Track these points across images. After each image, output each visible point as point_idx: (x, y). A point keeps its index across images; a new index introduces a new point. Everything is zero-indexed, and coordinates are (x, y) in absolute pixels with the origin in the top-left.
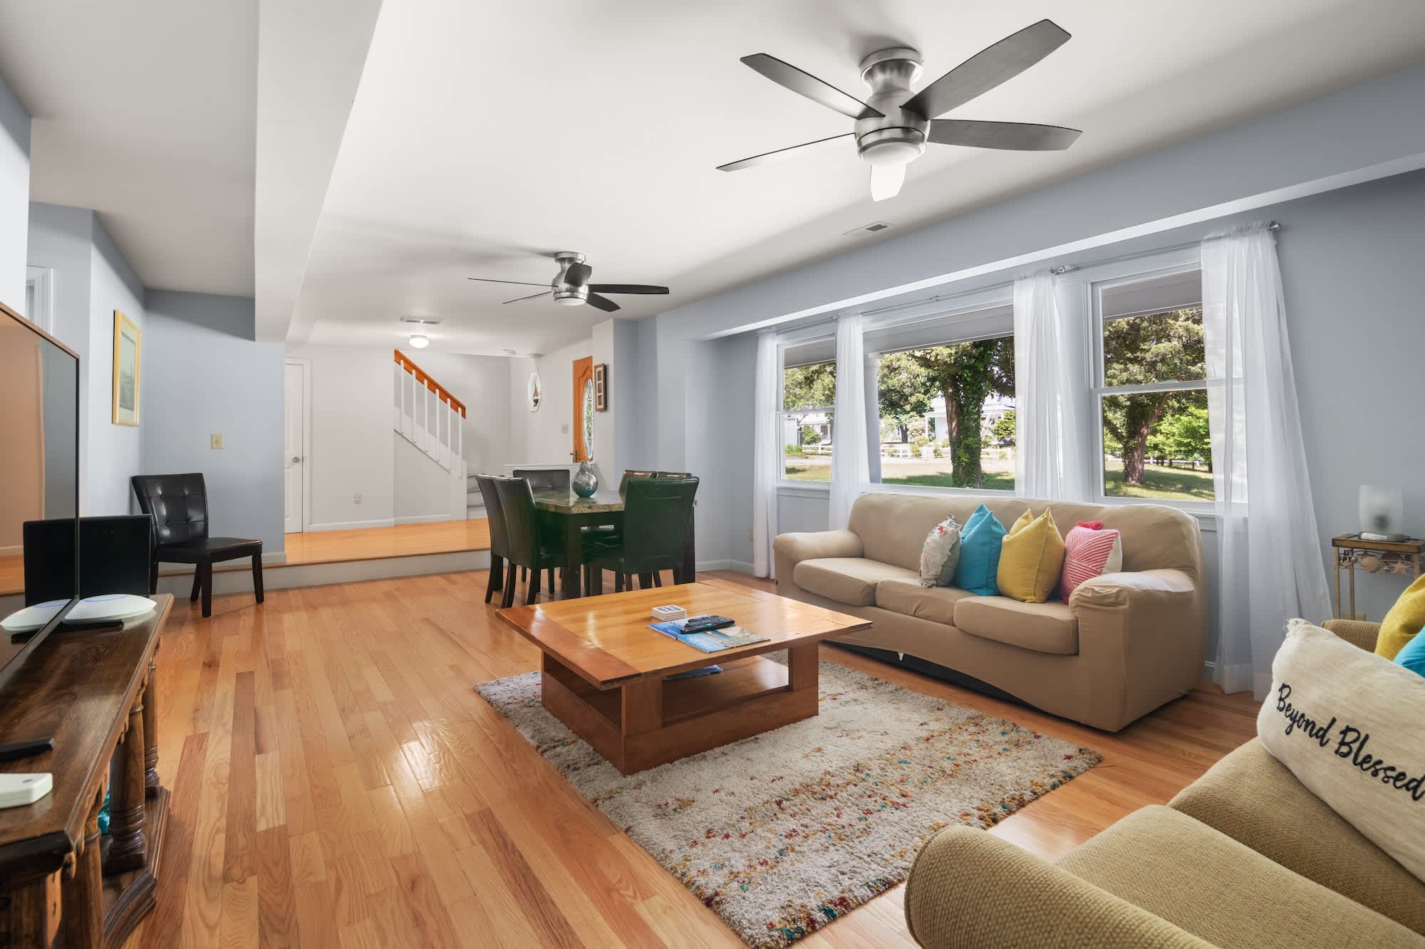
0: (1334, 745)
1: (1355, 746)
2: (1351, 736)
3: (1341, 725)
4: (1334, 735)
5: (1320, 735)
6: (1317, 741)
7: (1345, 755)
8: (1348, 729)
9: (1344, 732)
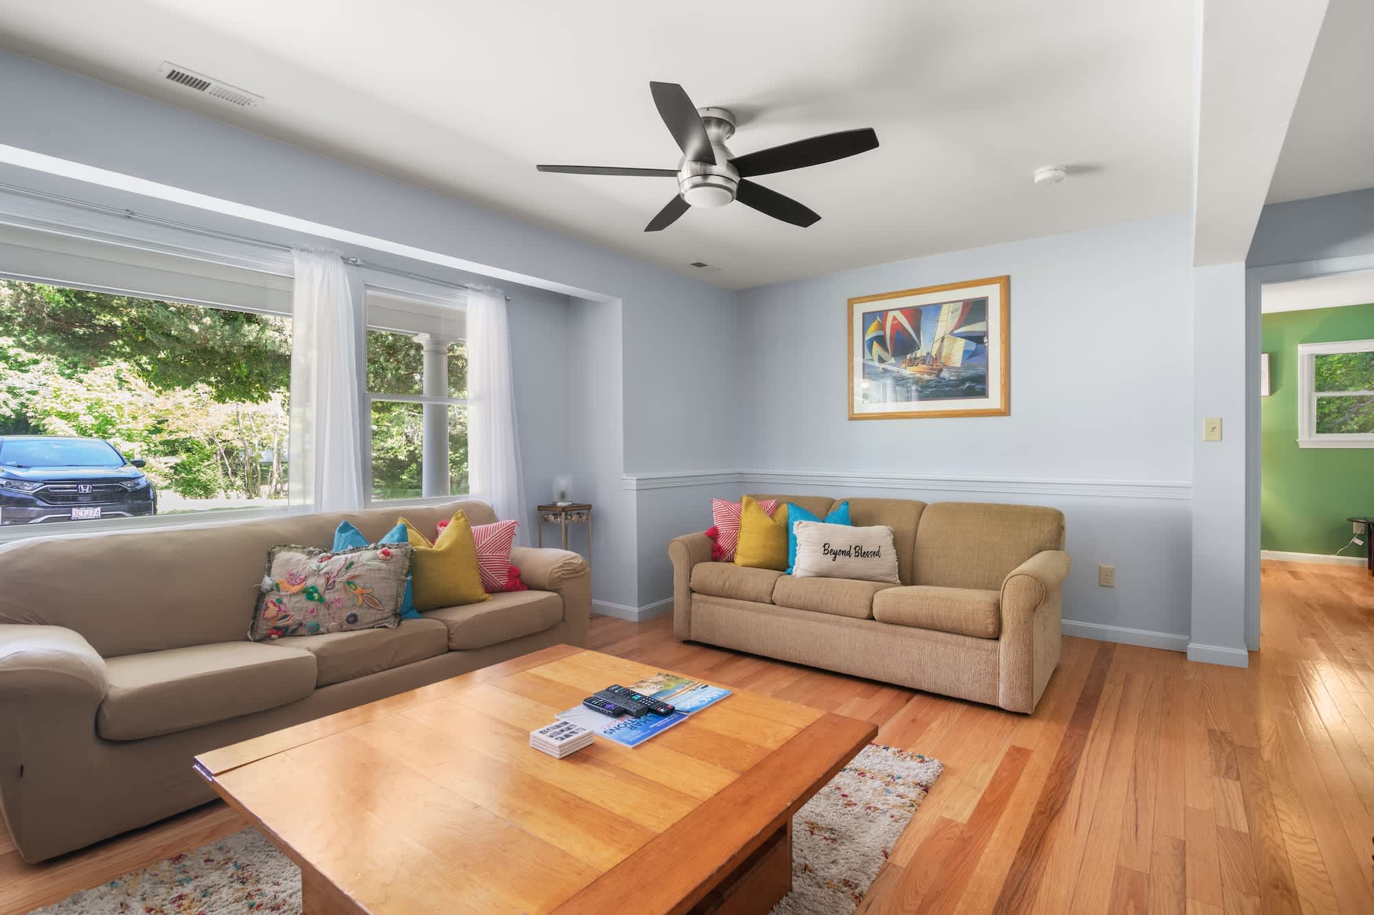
0: (853, 555)
1: (860, 551)
2: (857, 549)
3: (853, 547)
4: (853, 551)
5: (848, 554)
6: (848, 557)
7: (858, 556)
8: (856, 547)
9: (855, 549)
